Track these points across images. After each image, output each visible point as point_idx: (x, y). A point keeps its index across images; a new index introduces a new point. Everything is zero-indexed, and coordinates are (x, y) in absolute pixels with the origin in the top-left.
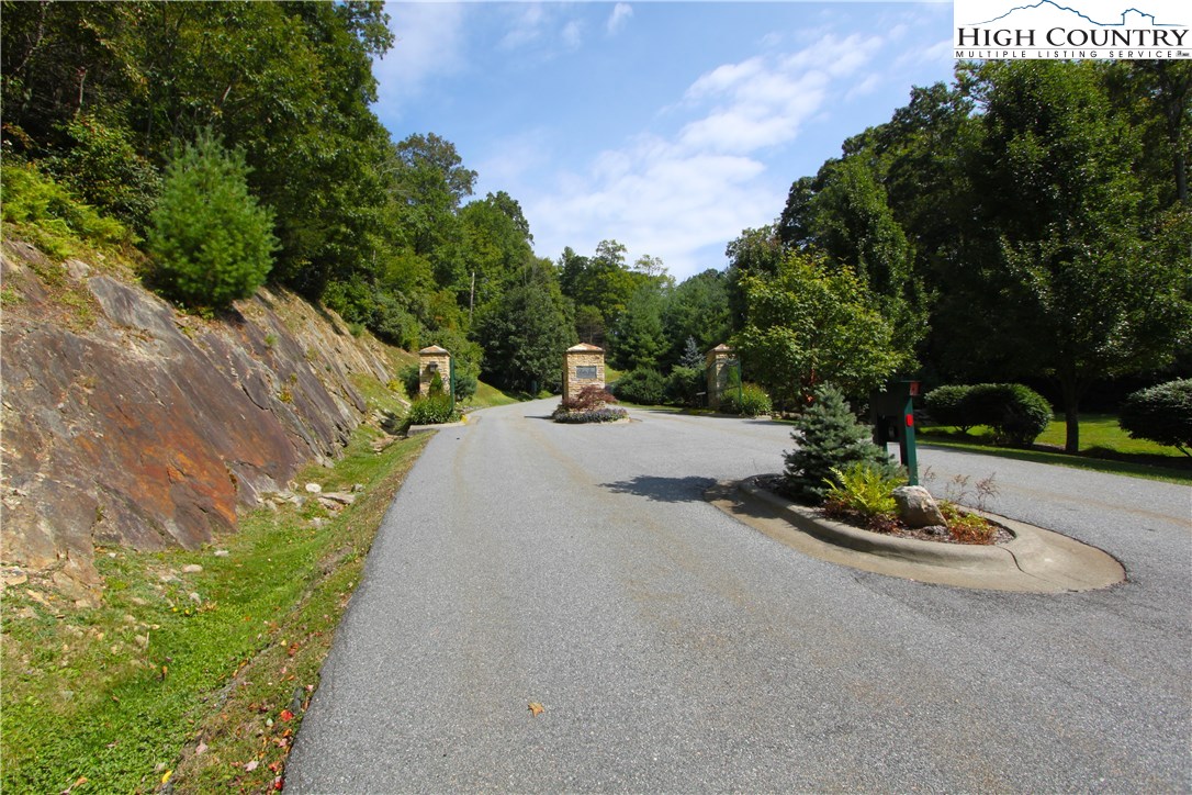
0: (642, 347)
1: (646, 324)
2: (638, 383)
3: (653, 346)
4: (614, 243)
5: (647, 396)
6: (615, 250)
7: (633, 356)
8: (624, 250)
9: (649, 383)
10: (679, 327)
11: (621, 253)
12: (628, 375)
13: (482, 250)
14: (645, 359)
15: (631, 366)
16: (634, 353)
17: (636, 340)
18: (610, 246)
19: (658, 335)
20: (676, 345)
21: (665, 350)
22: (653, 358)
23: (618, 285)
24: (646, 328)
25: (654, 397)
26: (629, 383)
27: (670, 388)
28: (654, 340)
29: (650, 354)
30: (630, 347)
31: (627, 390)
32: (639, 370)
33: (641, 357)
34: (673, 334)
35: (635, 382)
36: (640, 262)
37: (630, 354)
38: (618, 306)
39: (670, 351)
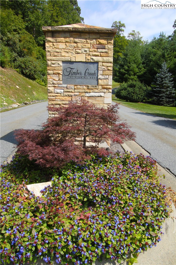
0: (131, 71)
1: (134, 59)
2: (130, 89)
3: (137, 70)
4: (120, 23)
5: (135, 97)
6: (120, 26)
7: (126, 75)
8: (124, 27)
9: (137, 89)
10: (150, 61)
11: (123, 28)
12: (125, 85)
13: (56, 19)
14: (132, 77)
15: (126, 80)
16: (127, 74)
17: (129, 67)
18: (118, 24)
19: (139, 65)
20: (148, 70)
21: (142, 73)
22: (136, 77)
23: (120, 44)
24: (134, 61)
25: (139, 98)
26: (125, 89)
27: (148, 93)
28: (137, 67)
29: (135, 74)
30: (125, 71)
31: (123, 93)
32: (130, 82)
33: (130, 76)
34: (147, 64)
35: (129, 89)
36: (130, 34)
37: (125, 74)
38: (120, 54)
39: (145, 73)
